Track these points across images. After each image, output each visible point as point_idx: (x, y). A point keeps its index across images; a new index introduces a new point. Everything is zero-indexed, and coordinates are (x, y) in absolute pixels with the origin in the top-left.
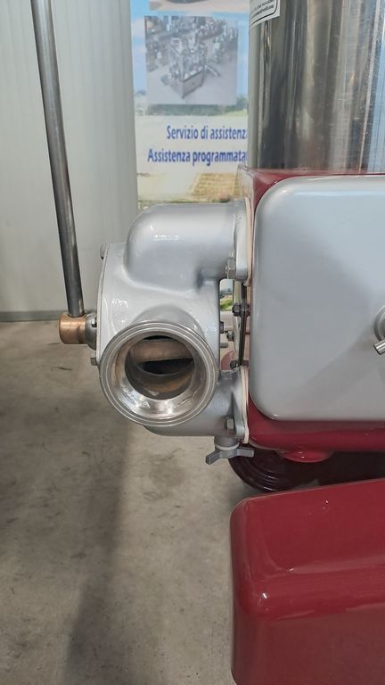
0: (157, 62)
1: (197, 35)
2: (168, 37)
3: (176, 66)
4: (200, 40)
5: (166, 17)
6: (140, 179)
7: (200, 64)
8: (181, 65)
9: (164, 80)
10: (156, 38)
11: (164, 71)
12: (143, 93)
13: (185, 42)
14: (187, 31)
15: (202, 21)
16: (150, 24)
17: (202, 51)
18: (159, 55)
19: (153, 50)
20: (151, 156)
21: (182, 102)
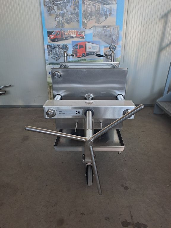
0: (50, 54)
1: (58, 48)
2: (52, 49)
3: (54, 55)
4: (59, 49)
5: (51, 45)
6: (48, 78)
7: (59, 54)
8: (55, 54)
9: (52, 57)
10: (50, 49)
11: (51, 56)
12: (47, 60)
13: (56, 50)
14: (56, 48)
15: (59, 45)
16: (48, 46)
17: (60, 52)
18: (50, 52)
19: (49, 51)
20: (50, 73)
21: (56, 62)
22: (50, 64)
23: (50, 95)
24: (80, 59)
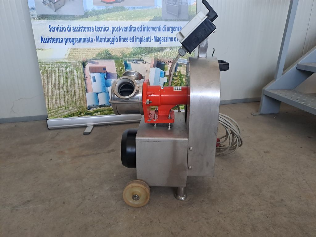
6: (38, 52)
12: (34, 9)
20: (42, 40)
21: (55, 13)
22: (42, 17)
23: (48, 90)
24: (111, 6)
